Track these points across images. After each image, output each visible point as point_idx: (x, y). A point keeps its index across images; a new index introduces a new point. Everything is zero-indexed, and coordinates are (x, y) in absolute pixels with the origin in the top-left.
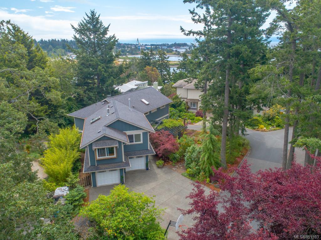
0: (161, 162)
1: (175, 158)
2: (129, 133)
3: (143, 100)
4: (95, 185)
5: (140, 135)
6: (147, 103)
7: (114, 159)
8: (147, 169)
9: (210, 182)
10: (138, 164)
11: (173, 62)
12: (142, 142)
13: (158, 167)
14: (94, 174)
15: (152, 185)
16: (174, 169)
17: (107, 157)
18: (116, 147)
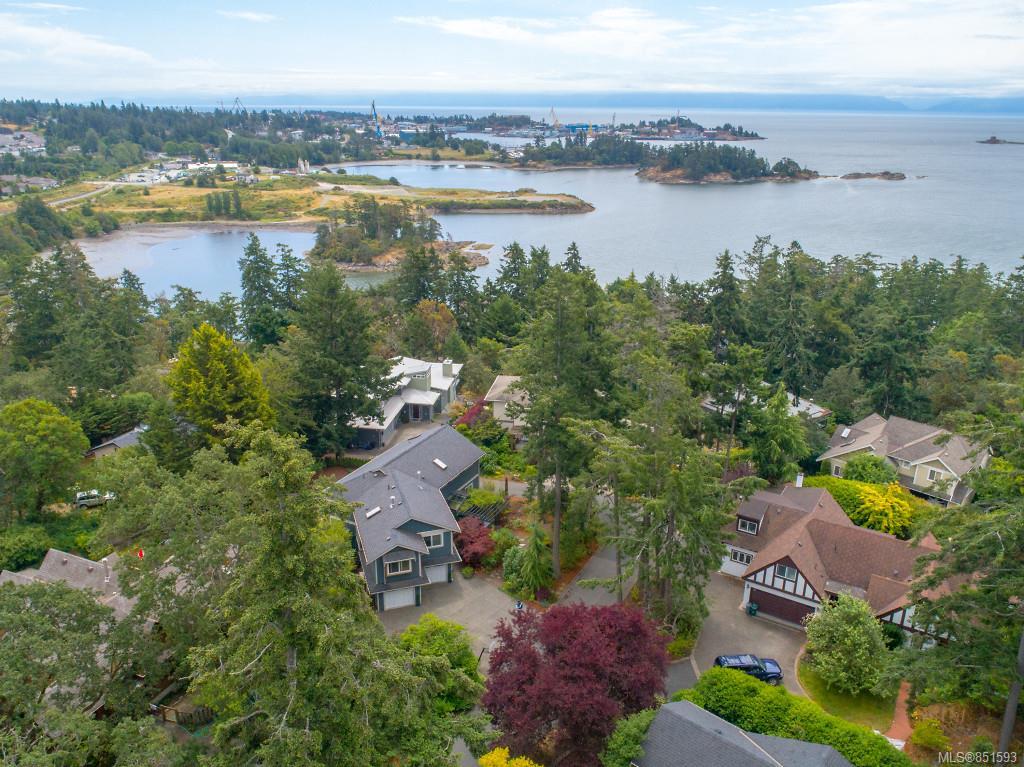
0: (468, 570)
1: (488, 563)
2: (424, 534)
3: (437, 461)
4: (382, 609)
5: (439, 536)
6: (443, 466)
7: (409, 574)
8: (450, 581)
9: (536, 599)
10: (437, 575)
11: (488, 197)
12: (442, 545)
13: (466, 578)
14: (381, 595)
15: (459, 605)
16: (489, 580)
17: (400, 572)
18: (413, 561)
